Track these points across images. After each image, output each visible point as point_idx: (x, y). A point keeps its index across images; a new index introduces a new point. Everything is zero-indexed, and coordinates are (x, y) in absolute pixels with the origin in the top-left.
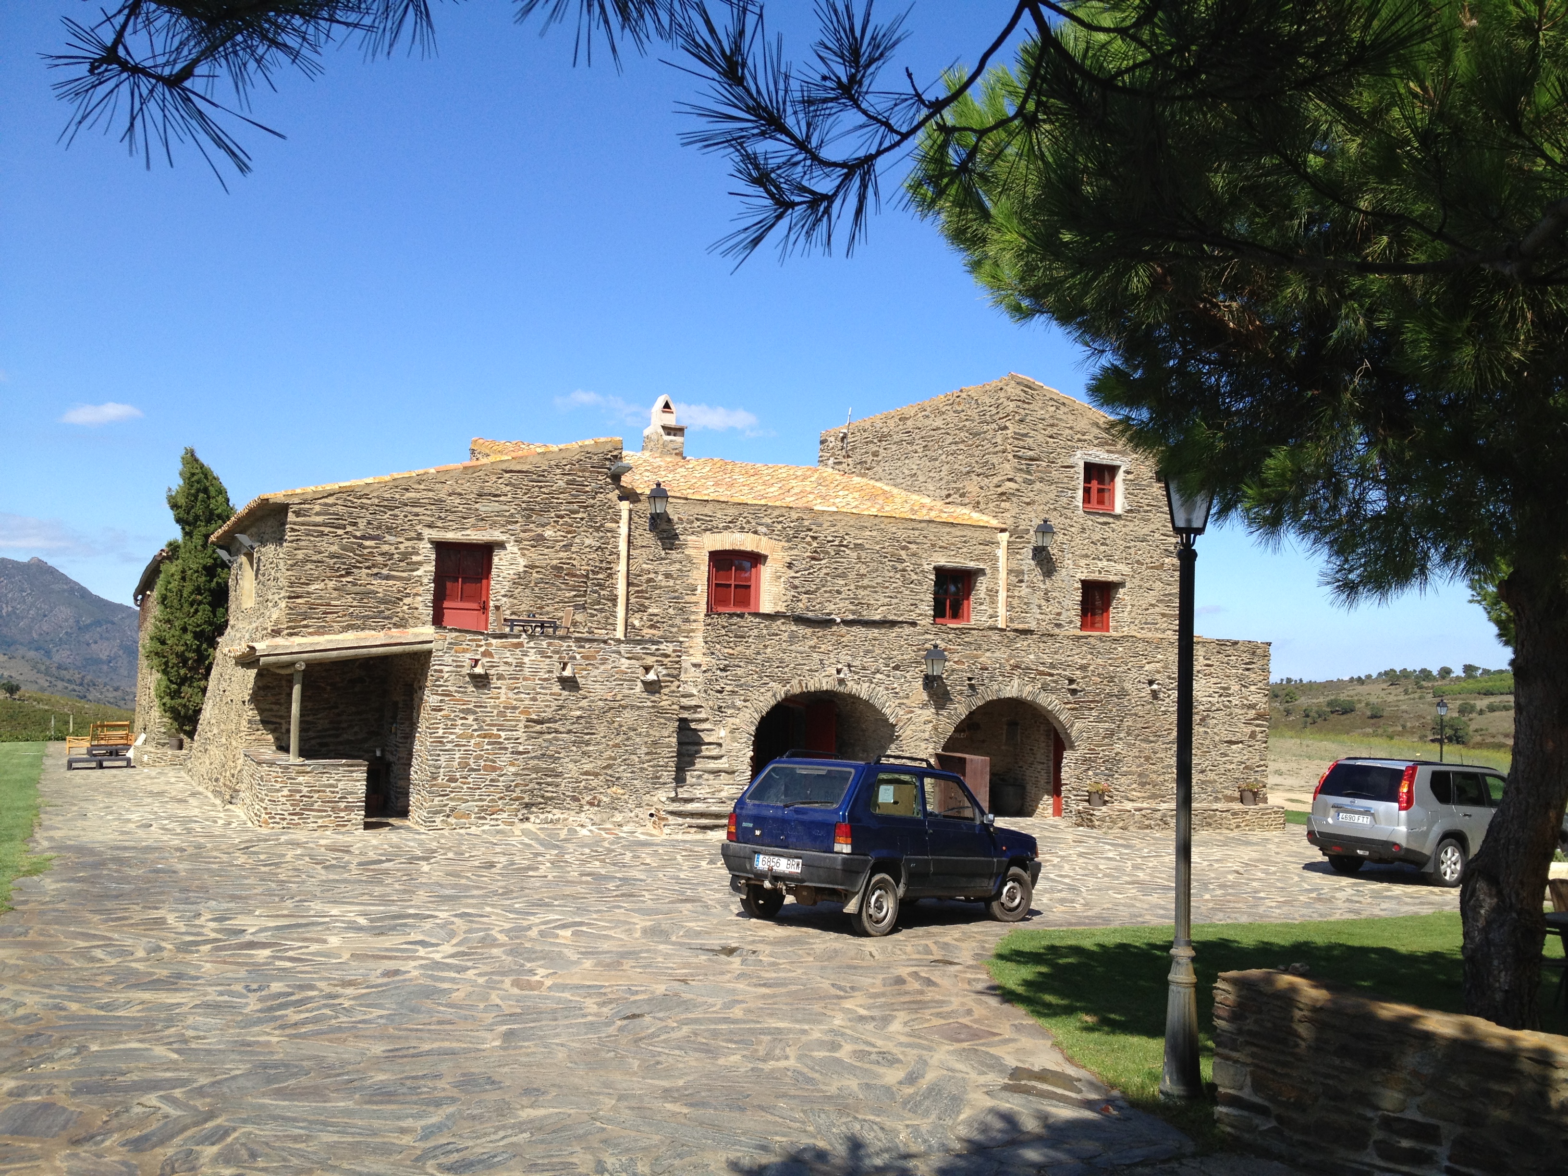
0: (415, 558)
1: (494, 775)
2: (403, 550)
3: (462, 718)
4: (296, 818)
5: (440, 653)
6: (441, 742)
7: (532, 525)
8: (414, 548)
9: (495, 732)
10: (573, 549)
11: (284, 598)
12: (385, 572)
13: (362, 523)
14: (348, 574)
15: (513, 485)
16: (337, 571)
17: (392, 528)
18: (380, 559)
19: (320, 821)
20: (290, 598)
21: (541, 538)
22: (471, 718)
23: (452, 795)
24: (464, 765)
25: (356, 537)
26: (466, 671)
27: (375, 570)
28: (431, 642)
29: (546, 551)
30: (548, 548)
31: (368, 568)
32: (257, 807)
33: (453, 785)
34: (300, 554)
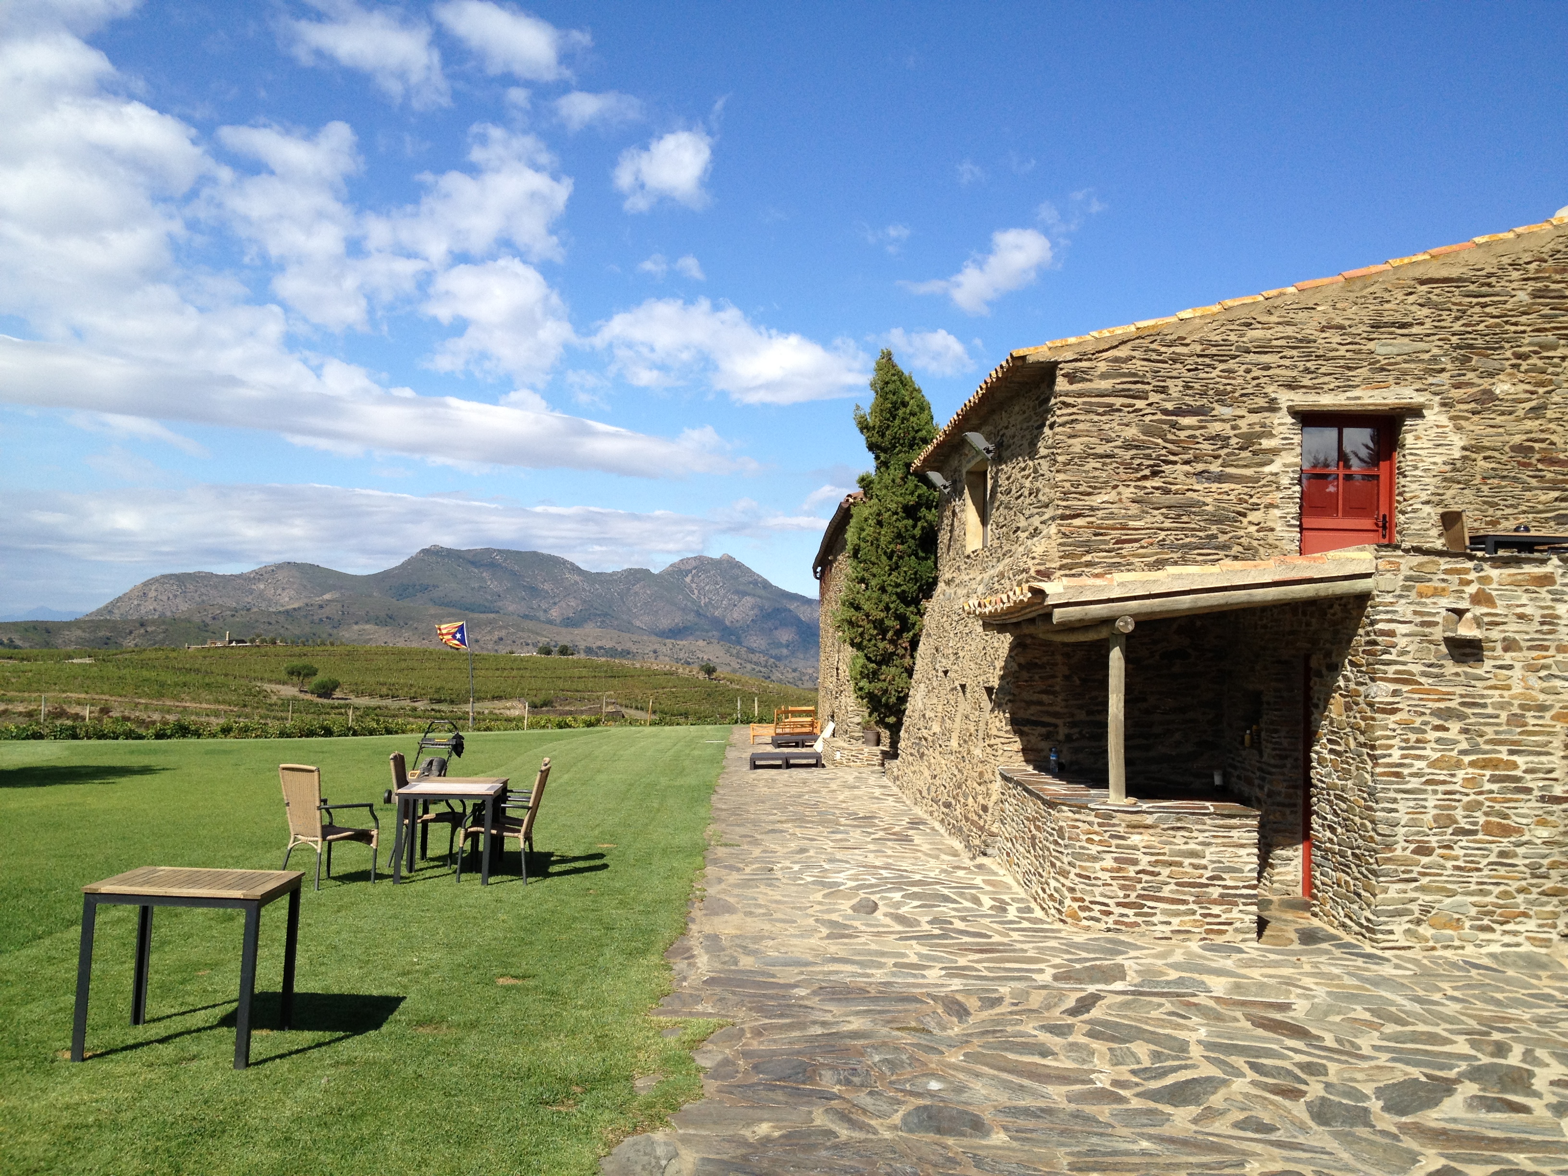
0: (1266, 443)
1: (1505, 843)
2: (1245, 429)
3: (1437, 728)
4: (1130, 912)
5: (1389, 598)
6: (1397, 775)
7: (1470, 375)
8: (1263, 425)
9: (1505, 756)
10: (1550, 414)
11: (1053, 519)
12: (1215, 467)
13: (1175, 388)
14: (1155, 474)
15: (1436, 306)
16: (1137, 470)
17: (1225, 393)
18: (1206, 447)
19: (1175, 921)
20: (1063, 517)
21: (1488, 396)
22: (1455, 727)
23: (1425, 880)
24: (1444, 821)
25: (1165, 412)
26: (1438, 633)
27: (1200, 467)
28: (1368, 576)
29: (1499, 420)
30: (1503, 413)
31: (1187, 463)
32: (1053, 883)
33: (1425, 860)
34: (1077, 445)
